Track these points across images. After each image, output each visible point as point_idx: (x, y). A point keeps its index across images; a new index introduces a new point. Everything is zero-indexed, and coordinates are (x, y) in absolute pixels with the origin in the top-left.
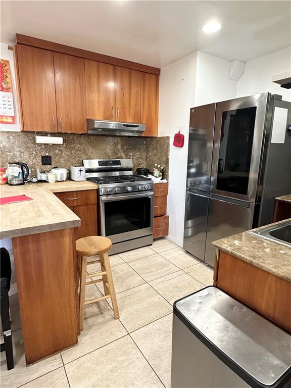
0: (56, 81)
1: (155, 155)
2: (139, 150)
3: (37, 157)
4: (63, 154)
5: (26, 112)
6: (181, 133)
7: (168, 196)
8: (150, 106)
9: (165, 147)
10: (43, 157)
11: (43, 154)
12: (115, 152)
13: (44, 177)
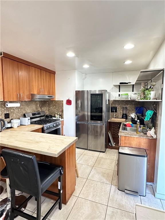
0: (19, 75)
1: (55, 108)
2: (46, 106)
3: (2, 114)
4: (15, 112)
5: (6, 91)
6: (70, 99)
7: (64, 126)
8: (53, 87)
9: (61, 105)
10: (5, 114)
11: (5, 113)
12: (37, 108)
13: (9, 125)
